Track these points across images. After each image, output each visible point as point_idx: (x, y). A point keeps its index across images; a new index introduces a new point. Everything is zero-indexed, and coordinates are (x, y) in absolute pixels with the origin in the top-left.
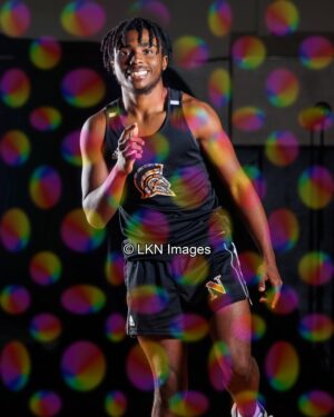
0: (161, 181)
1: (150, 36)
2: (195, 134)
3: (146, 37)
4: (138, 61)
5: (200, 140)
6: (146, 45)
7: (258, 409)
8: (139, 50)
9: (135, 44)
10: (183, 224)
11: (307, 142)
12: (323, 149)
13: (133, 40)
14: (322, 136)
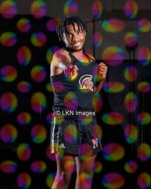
1: (78, 26)
4: (76, 39)
6: (77, 31)
8: (75, 34)
9: (73, 32)
11: (128, 58)
13: (72, 30)
14: (134, 56)
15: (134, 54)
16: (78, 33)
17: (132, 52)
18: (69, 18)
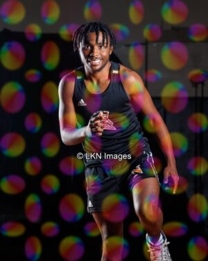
0: (107, 121)
1: (103, 37)
2: (128, 93)
3: (100, 38)
4: (95, 54)
5: (131, 95)
6: (100, 44)
7: (161, 237)
8: (96, 48)
10: (120, 145)
11: (193, 95)
12: (203, 99)
14: (202, 91)
15: (202, 88)
16: (101, 47)
17: (200, 86)
18: (95, 23)
